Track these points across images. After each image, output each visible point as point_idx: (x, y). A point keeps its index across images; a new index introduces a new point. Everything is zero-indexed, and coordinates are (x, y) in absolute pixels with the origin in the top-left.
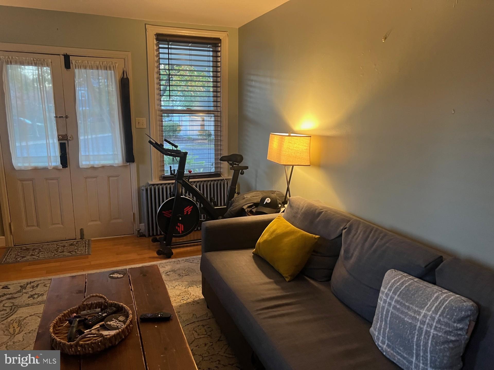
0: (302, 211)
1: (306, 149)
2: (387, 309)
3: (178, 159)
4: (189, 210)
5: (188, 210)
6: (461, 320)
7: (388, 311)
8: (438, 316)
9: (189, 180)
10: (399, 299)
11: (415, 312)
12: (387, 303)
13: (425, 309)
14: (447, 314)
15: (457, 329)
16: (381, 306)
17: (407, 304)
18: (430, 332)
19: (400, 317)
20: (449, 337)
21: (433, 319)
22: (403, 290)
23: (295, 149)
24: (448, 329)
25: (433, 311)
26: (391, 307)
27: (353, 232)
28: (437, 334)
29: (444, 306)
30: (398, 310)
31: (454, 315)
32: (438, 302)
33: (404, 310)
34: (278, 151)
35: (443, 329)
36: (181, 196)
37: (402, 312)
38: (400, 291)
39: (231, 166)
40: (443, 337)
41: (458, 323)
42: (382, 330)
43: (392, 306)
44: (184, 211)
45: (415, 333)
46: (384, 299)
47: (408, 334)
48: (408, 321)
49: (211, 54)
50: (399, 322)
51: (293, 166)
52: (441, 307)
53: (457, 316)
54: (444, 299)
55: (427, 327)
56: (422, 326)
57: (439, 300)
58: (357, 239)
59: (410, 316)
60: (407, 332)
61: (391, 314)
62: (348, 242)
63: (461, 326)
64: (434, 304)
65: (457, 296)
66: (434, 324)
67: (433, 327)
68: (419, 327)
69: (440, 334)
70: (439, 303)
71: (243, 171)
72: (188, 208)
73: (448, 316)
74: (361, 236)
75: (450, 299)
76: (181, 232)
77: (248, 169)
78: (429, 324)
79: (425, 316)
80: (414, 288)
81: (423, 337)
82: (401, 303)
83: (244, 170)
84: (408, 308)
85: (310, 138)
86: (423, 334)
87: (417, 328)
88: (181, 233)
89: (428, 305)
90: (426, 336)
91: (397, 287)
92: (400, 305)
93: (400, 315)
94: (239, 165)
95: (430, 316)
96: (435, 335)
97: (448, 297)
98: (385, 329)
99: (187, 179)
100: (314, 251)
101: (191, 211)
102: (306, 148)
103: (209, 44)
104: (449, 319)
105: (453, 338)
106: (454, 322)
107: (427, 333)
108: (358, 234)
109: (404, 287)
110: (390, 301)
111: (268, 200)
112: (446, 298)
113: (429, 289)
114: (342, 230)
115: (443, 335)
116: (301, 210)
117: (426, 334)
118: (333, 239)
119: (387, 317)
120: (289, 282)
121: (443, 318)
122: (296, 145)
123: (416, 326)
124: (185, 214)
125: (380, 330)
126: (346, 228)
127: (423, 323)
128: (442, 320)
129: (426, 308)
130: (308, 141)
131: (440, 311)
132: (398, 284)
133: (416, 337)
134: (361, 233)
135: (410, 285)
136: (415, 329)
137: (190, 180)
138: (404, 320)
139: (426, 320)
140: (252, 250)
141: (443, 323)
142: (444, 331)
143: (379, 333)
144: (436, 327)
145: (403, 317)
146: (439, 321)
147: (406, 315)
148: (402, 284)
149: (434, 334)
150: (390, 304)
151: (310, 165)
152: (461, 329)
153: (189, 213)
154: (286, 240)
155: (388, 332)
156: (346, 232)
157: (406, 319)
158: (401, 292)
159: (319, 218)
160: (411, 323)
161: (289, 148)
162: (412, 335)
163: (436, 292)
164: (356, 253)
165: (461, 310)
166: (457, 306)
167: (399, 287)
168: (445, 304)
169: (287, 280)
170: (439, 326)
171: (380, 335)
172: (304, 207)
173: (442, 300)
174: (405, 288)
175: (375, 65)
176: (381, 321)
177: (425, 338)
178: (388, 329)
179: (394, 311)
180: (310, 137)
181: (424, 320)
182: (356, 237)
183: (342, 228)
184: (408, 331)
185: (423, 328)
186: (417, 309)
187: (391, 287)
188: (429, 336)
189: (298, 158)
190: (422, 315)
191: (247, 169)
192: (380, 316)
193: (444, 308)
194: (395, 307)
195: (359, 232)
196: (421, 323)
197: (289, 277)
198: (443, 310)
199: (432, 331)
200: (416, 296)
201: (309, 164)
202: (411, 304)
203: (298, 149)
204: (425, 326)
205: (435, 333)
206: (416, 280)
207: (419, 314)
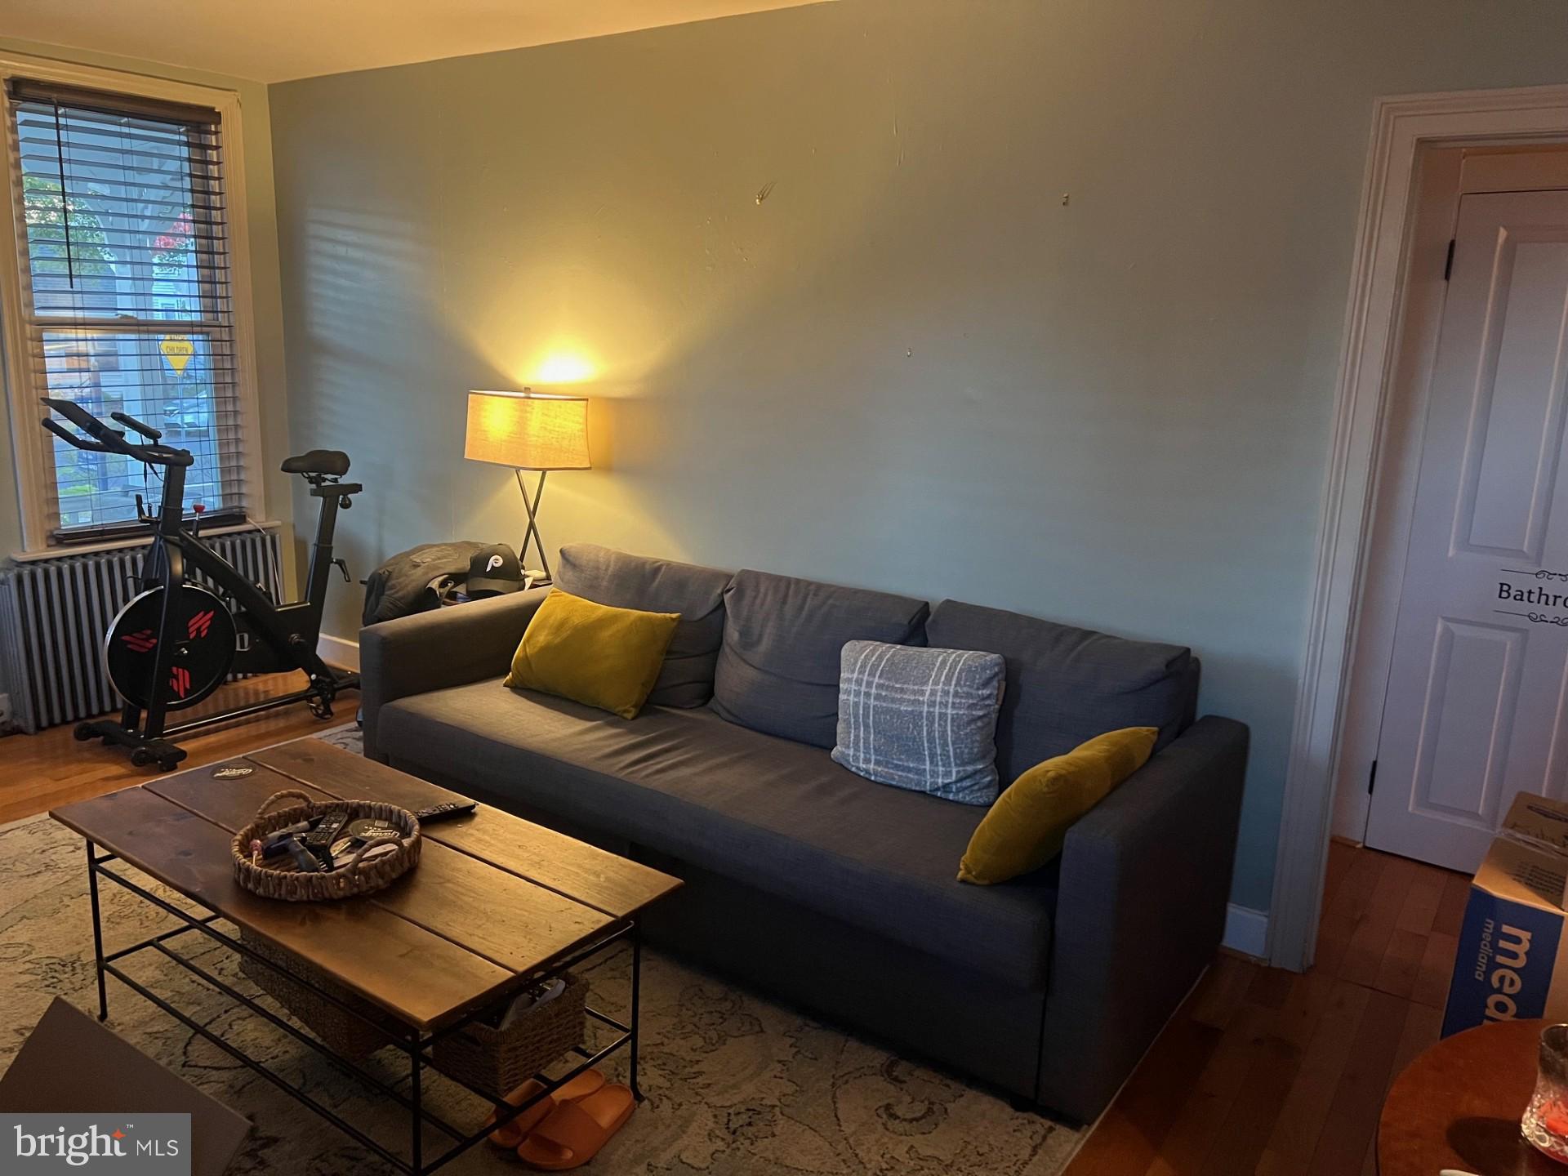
0: (609, 572)
1: (582, 430)
2: (865, 703)
3: (161, 468)
4: (203, 624)
5: (200, 622)
6: (985, 685)
7: (866, 708)
8: (953, 687)
9: (196, 533)
10: (882, 681)
11: (914, 692)
12: (863, 693)
13: (930, 684)
14: (966, 680)
15: (984, 698)
16: (851, 703)
17: (897, 686)
18: (946, 714)
19: (892, 708)
20: (974, 713)
21: (946, 693)
22: (884, 667)
23: (557, 429)
24: (971, 701)
25: (943, 682)
26: (870, 698)
27: (749, 593)
28: (957, 714)
29: (958, 670)
30: (885, 699)
31: (975, 678)
32: (947, 668)
33: (896, 696)
34: (512, 435)
35: (964, 704)
36: (184, 586)
37: (893, 700)
38: (880, 668)
39: (314, 486)
40: (967, 716)
41: (983, 689)
42: (862, 741)
43: (872, 697)
44: (188, 628)
45: (922, 723)
46: (855, 690)
47: (911, 730)
48: (906, 711)
49: (185, 152)
50: (890, 716)
51: (544, 471)
52: (953, 673)
53: (980, 678)
54: (954, 660)
55: (940, 707)
56: (932, 710)
57: (948, 665)
58: (762, 604)
59: (909, 700)
60: (908, 728)
61: (874, 710)
62: (745, 613)
63: (988, 692)
64: (942, 672)
65: (971, 652)
66: (950, 701)
67: (950, 705)
68: (928, 712)
69: (961, 712)
70: (950, 668)
71: (349, 500)
72: (200, 619)
73: (968, 683)
74: (769, 598)
75: (964, 658)
76: (182, 695)
77: (361, 490)
78: (942, 702)
79: (933, 693)
80: (901, 658)
81: (936, 725)
82: (888, 687)
83: (349, 496)
84: (902, 690)
85: (585, 402)
86: (937, 720)
87: (925, 714)
88: (183, 697)
89: (933, 677)
90: (942, 723)
91: (873, 665)
92: (887, 690)
93: (890, 705)
94: (339, 480)
95: (940, 690)
96: (955, 716)
97: (960, 656)
98: (866, 740)
99: (191, 530)
100: (669, 652)
101: (208, 627)
102: (581, 427)
103: (179, 123)
104: (969, 686)
105: (981, 713)
106: (978, 689)
107: (942, 716)
108: (761, 595)
109: (885, 661)
110: (866, 690)
111: (496, 561)
112: (958, 659)
113: (925, 655)
114: (722, 595)
115: (966, 712)
116: (607, 570)
117: (940, 719)
118: (702, 619)
119: (866, 716)
120: (633, 719)
121: (961, 687)
122: (558, 421)
123: (921, 712)
124: (192, 636)
125: (856, 743)
126: (729, 590)
127: (932, 704)
128: (960, 690)
129: (931, 681)
130: (584, 410)
131: (955, 679)
132: (874, 659)
133: (925, 729)
134: (770, 593)
135: (893, 656)
136: (922, 718)
137: (202, 533)
138: (900, 711)
139: (936, 697)
140: (501, 680)
141: (963, 695)
142: (966, 705)
143: (857, 750)
144: (953, 703)
145: (898, 706)
146: (956, 694)
147: (902, 701)
148: (880, 658)
149: (952, 715)
150: (867, 695)
151: (589, 468)
152: (989, 697)
153: (203, 635)
154: (606, 634)
155: (875, 740)
156: (732, 596)
157: (902, 708)
158: (882, 671)
159: (657, 581)
160: (913, 711)
161: (546, 429)
162: (917, 728)
163: (939, 655)
164: (770, 630)
165: (984, 669)
166: (977, 664)
167: (876, 663)
168: (959, 667)
169: (629, 716)
170: (958, 701)
171: (859, 751)
172: (610, 562)
173: (951, 664)
174: (887, 662)
175: (741, 249)
176: (857, 728)
177: (940, 725)
178: (872, 736)
179: (877, 703)
180: (587, 400)
181: (933, 699)
182: (758, 601)
183: (719, 591)
184: (911, 725)
185: (934, 712)
186: (916, 688)
187: (863, 666)
188: (946, 721)
189: (565, 453)
190: (928, 693)
191: (360, 492)
192: (852, 720)
193: (959, 673)
194: (878, 697)
195: (762, 590)
196: (929, 706)
197: (633, 710)
198: (958, 677)
199: (949, 711)
200: (908, 670)
201: (589, 466)
202: (904, 683)
203: (564, 430)
204: (937, 707)
205: (954, 712)
206: (899, 647)
207: (922, 693)
